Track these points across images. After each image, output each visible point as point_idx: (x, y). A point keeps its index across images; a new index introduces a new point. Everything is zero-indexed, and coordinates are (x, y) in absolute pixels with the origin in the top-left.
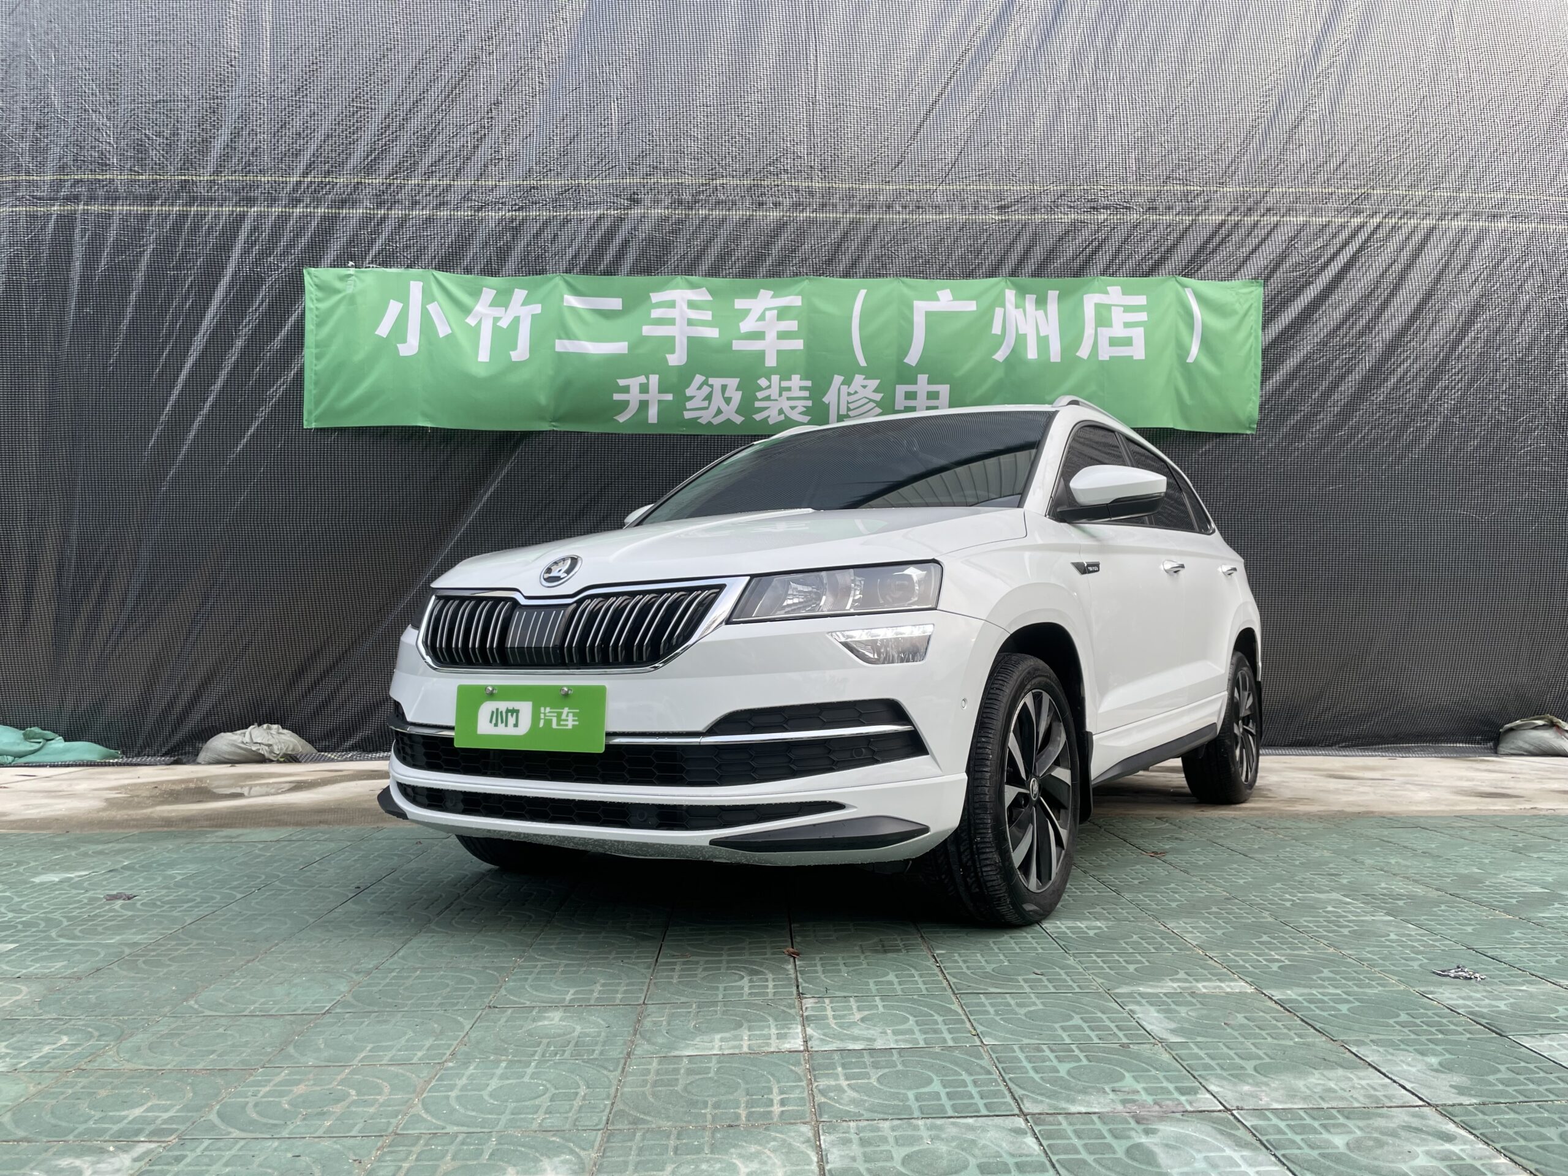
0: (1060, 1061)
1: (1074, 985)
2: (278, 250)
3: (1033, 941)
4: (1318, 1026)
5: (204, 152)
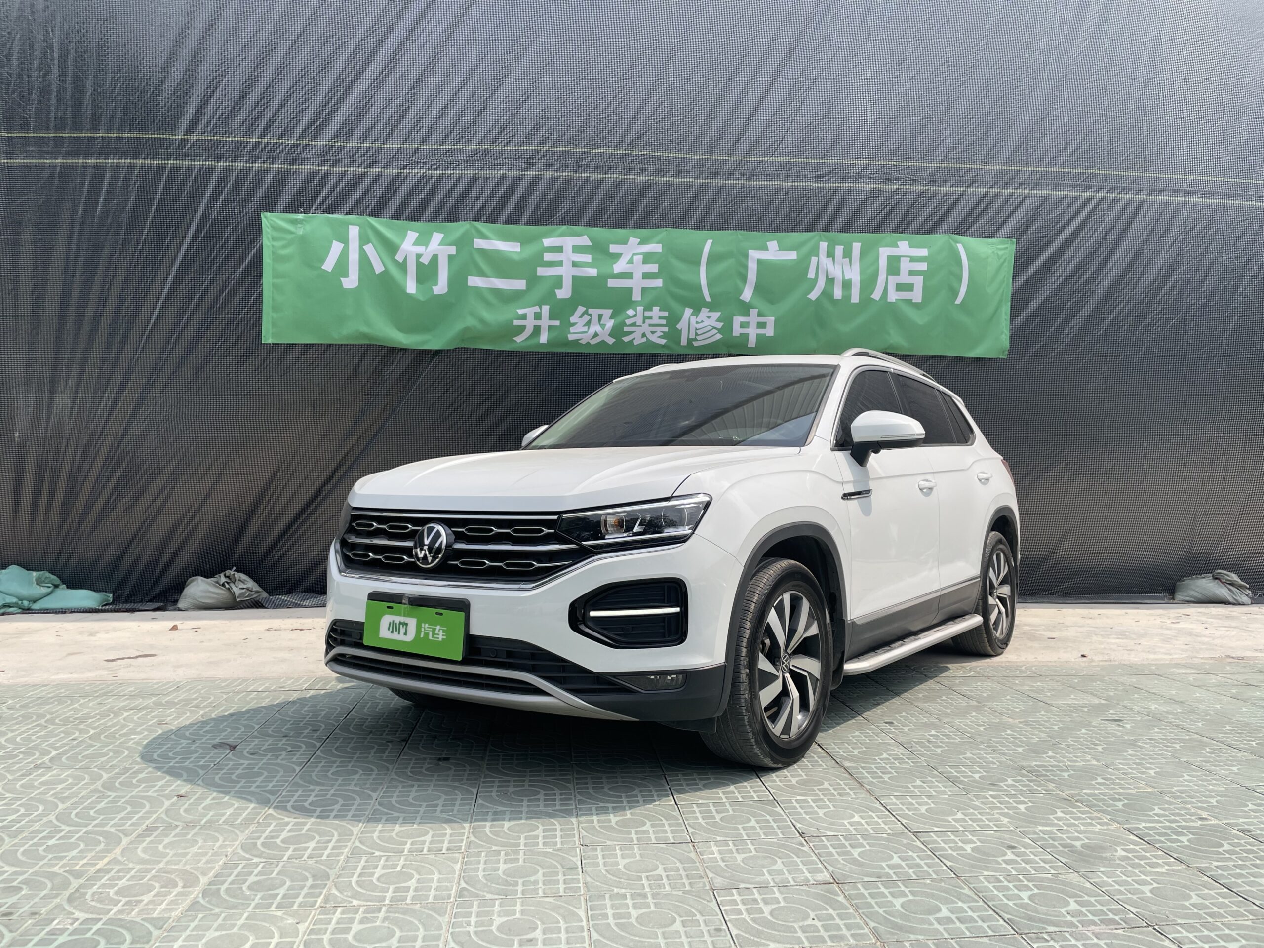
2: (242, 198)
5: (179, 115)
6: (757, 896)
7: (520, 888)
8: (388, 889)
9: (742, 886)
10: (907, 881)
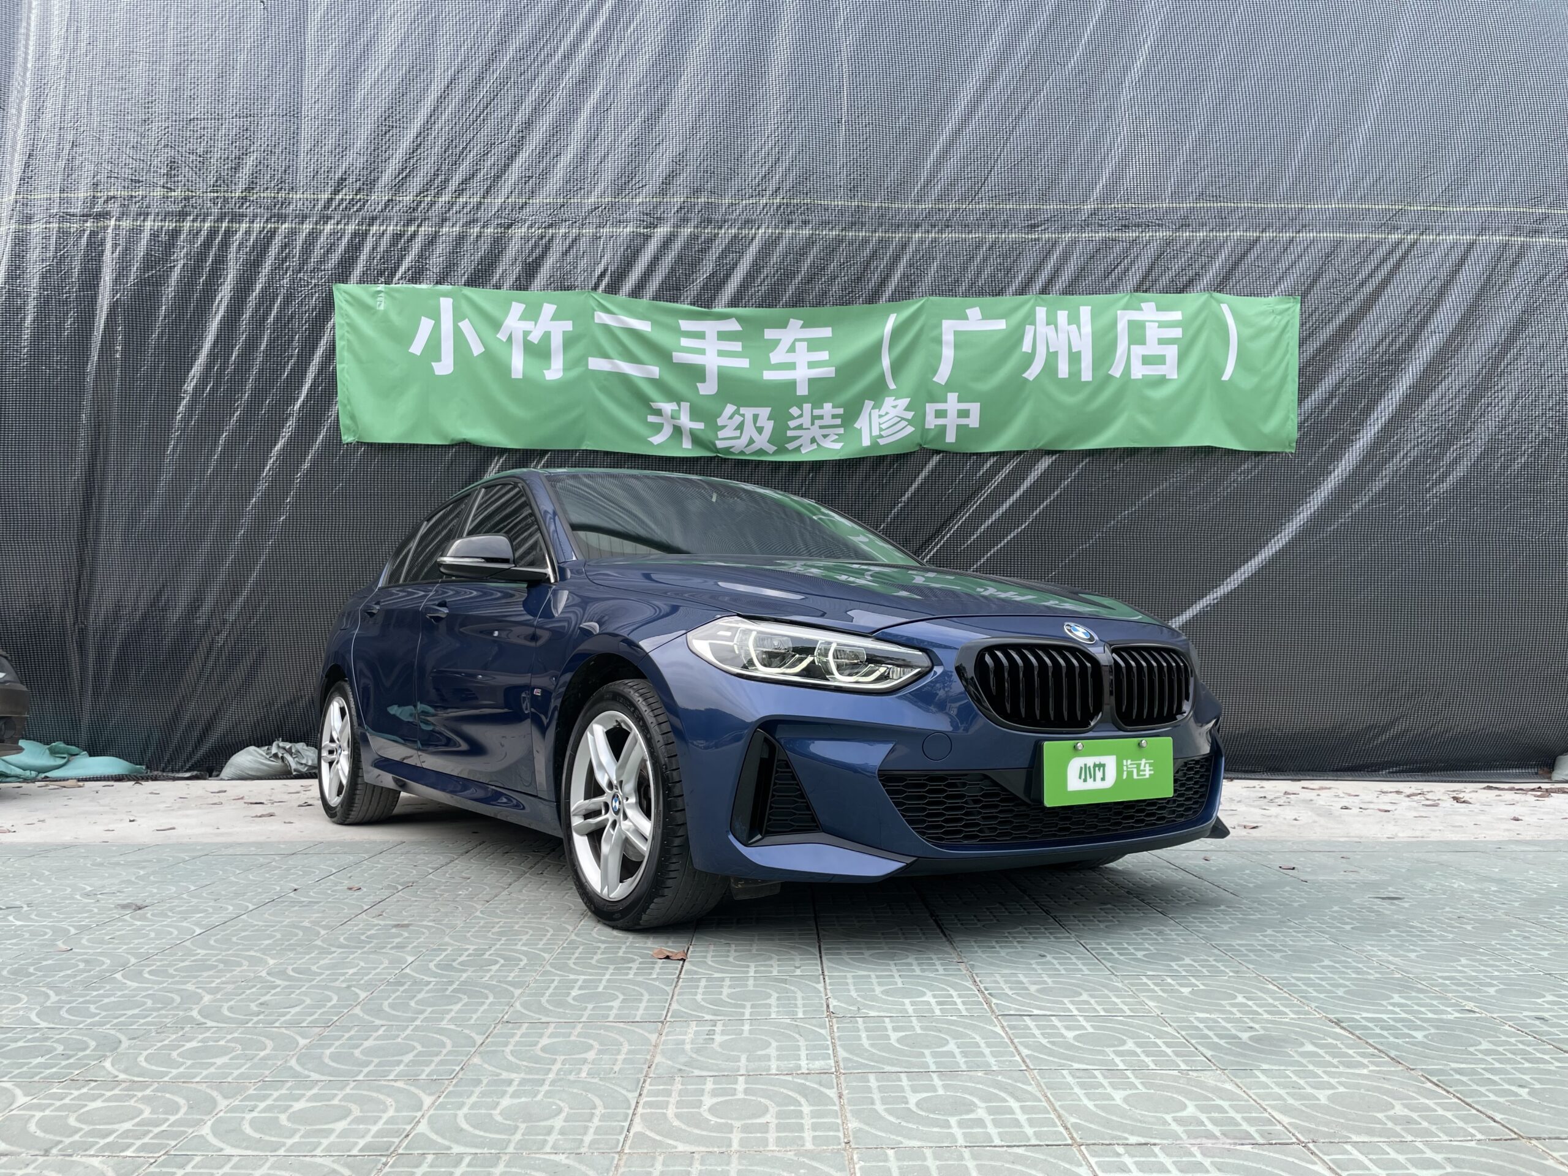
0: (1114, 1089)
1: (1125, 1008)
2: (311, 266)
3: (1079, 963)
4: (1393, 1053)
5: (236, 169)
6: (709, 1085)
7: (371, 1068)
8: (183, 1064)
9: (697, 1072)
10: (949, 1072)
